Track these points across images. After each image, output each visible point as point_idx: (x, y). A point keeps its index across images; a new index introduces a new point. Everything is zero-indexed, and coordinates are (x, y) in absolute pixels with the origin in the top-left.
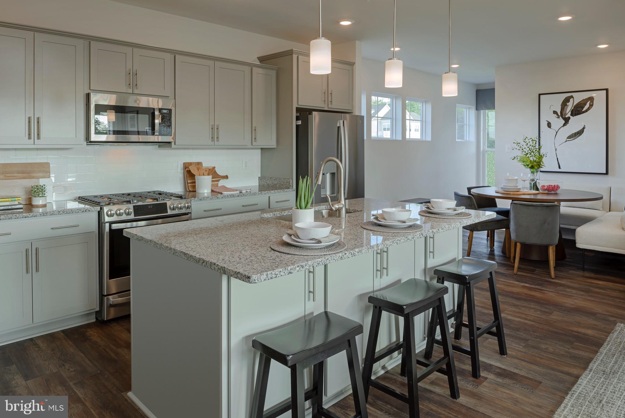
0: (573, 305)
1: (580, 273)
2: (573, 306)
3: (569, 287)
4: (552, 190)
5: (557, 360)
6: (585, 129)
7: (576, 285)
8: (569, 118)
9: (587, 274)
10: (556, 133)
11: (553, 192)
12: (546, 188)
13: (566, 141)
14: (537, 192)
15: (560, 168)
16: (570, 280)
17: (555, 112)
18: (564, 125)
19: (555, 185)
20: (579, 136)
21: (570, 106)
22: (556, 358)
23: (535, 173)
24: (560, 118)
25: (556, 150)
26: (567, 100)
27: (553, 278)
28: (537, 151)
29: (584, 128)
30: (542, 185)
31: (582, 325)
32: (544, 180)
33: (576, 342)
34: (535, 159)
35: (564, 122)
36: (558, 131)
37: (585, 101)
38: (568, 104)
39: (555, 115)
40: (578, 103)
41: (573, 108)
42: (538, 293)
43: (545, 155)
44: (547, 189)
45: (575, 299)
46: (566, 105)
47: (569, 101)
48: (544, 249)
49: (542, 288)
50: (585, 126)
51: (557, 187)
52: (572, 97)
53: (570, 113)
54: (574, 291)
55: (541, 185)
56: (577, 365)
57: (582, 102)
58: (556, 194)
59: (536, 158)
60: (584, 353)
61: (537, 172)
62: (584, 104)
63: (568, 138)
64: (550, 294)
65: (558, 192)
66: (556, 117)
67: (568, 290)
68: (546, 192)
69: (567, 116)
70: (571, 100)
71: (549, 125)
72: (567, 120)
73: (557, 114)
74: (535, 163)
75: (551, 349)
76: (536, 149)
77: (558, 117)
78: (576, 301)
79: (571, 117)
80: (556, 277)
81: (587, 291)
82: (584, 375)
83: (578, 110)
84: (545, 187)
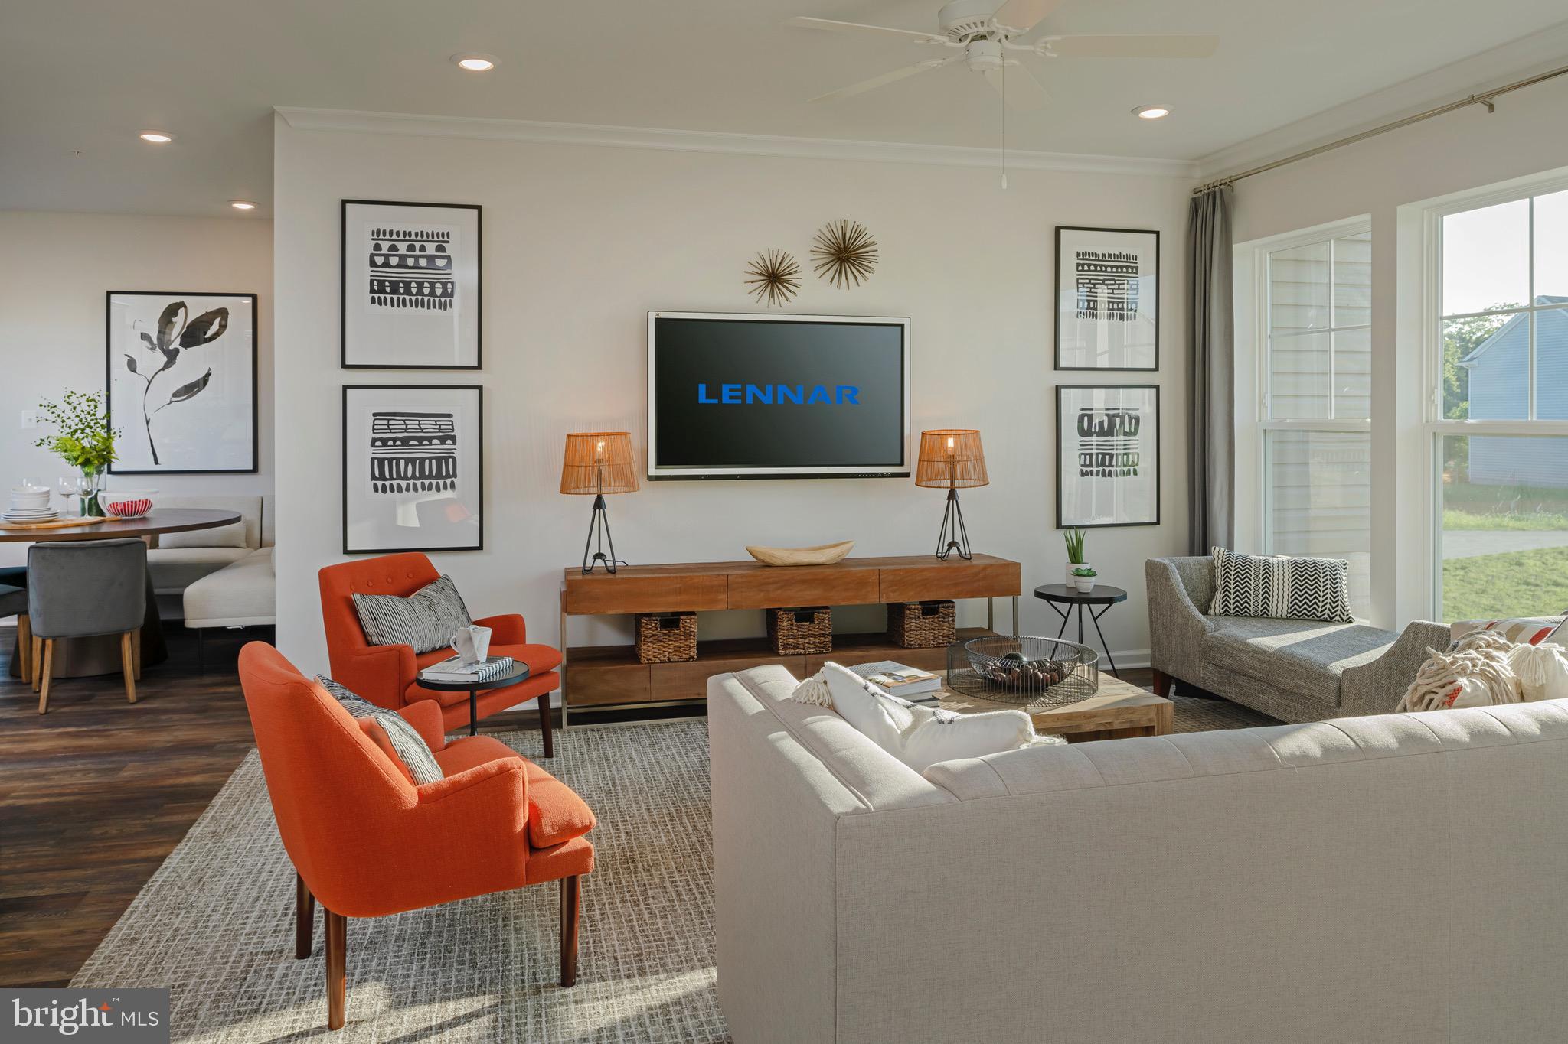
0: (169, 742)
1: (196, 681)
2: (171, 744)
3: (166, 711)
4: (131, 511)
5: (126, 845)
6: (210, 377)
7: (183, 705)
8: (177, 351)
9: (208, 680)
10: (148, 383)
11: (136, 517)
12: (119, 508)
13: (171, 402)
14: (99, 519)
15: (156, 462)
16: (170, 698)
17: (144, 337)
18: (167, 366)
19: (140, 501)
20: (198, 391)
21: (179, 323)
22: (123, 843)
23: (95, 476)
24: (158, 349)
25: (148, 422)
26: (171, 311)
27: (132, 702)
28: (98, 425)
29: (208, 374)
30: (111, 503)
31: (185, 772)
32: (115, 492)
33: (167, 804)
34: (94, 443)
35: (165, 359)
36: (152, 379)
37: (211, 316)
38: (174, 320)
39: (146, 343)
40: (198, 318)
41: (185, 329)
42: (94, 738)
43: (118, 434)
44: (121, 510)
45: (177, 730)
46: (170, 322)
47: (176, 314)
48: (112, 641)
49: (106, 728)
50: (210, 369)
51: (147, 504)
52: (182, 305)
53: (179, 339)
54: (176, 717)
55: (108, 503)
56: (166, 839)
57: (205, 319)
58: (145, 520)
59: (98, 441)
60: (180, 816)
61: (100, 472)
62: (208, 322)
63: (175, 395)
64: (124, 733)
65: (149, 514)
66: (148, 348)
67: (164, 717)
68: (119, 518)
69: (171, 347)
70: (181, 311)
71: (132, 365)
72: (172, 356)
73: (151, 342)
74: (94, 453)
75: (114, 831)
76: (96, 419)
77: (153, 349)
78: (175, 734)
79: (181, 349)
80: (139, 700)
81: (203, 711)
82: (175, 851)
83: (195, 335)
84: (117, 505)
